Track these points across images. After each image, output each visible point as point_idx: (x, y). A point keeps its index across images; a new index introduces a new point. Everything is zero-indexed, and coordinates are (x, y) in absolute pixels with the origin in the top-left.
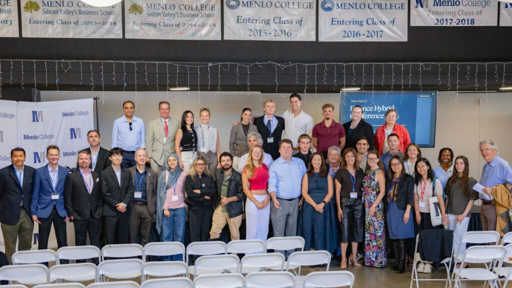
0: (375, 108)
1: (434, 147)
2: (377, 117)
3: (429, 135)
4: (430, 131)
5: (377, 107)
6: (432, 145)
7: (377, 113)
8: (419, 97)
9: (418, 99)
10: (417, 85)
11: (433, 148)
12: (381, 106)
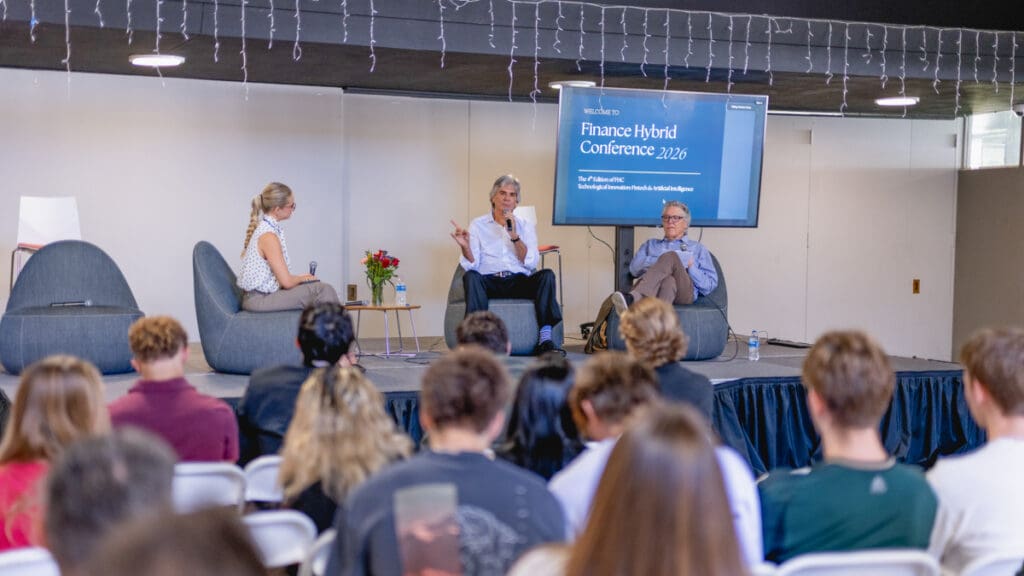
0: (636, 131)
1: (756, 226)
2: (640, 152)
3: (747, 198)
4: (750, 190)
5: (640, 128)
6: (752, 223)
7: (639, 142)
8: (730, 108)
9: (729, 114)
10: (761, 72)
11: (755, 229)
12: (649, 127)
